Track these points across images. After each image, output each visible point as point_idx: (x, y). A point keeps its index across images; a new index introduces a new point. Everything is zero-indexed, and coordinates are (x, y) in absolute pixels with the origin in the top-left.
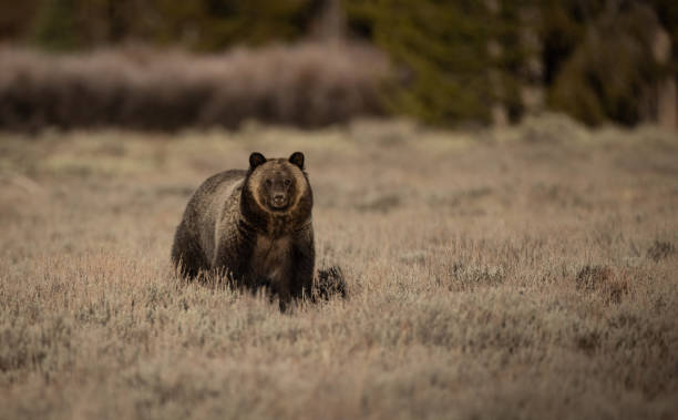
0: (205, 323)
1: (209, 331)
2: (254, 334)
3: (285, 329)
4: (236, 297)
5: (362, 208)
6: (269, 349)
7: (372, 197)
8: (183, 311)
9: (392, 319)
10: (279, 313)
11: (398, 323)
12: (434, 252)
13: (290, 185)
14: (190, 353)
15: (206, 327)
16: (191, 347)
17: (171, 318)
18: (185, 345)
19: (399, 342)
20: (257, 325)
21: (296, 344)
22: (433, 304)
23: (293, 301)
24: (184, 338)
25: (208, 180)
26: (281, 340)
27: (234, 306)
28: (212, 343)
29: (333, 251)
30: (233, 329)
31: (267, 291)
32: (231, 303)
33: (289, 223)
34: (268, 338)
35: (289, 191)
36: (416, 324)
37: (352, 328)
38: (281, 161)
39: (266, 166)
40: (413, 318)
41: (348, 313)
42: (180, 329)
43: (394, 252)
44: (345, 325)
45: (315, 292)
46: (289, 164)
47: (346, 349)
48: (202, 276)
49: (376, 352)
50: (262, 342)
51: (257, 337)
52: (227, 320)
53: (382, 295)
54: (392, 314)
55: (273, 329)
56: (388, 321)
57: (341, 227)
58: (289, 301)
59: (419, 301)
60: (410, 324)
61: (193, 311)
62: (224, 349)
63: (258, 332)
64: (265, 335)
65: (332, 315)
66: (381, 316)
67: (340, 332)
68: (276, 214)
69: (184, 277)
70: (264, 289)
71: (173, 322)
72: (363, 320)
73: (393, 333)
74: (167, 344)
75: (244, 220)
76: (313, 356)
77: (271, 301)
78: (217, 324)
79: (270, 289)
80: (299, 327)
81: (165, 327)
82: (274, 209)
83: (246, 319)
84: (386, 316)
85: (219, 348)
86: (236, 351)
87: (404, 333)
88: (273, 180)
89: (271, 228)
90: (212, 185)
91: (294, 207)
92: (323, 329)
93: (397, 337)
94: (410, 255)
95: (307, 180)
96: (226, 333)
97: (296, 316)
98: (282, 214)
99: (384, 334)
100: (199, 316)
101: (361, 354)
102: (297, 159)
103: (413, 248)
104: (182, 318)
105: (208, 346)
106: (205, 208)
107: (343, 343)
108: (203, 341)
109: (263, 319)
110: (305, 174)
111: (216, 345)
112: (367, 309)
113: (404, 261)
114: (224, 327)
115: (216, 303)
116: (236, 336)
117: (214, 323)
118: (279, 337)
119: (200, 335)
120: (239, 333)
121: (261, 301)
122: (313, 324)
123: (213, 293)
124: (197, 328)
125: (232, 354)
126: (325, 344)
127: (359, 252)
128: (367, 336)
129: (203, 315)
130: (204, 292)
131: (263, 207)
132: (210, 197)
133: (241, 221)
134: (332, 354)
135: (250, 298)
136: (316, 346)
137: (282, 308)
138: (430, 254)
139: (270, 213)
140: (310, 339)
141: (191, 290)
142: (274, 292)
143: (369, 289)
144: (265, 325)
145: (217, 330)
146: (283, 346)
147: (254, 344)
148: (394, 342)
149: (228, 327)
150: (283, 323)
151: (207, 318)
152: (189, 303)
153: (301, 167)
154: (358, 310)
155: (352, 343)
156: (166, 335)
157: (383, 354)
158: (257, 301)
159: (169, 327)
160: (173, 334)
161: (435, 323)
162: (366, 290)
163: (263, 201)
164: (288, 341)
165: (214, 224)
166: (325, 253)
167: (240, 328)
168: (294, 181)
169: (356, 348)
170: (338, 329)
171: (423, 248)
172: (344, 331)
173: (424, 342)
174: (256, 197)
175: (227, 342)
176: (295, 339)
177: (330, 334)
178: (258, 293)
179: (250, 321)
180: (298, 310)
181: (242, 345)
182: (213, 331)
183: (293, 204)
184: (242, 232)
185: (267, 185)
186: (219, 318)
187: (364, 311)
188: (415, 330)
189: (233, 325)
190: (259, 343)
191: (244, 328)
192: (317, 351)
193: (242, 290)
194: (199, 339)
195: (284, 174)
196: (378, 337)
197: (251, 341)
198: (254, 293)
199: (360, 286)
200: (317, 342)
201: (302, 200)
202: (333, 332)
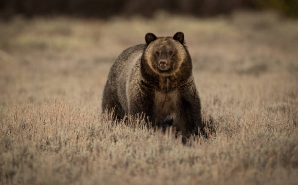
0: (129, 152)
1: (132, 157)
2: (164, 159)
3: (186, 156)
4: (151, 134)
5: (241, 73)
6: (174, 170)
7: (248, 65)
8: (113, 143)
9: (262, 150)
10: (181, 145)
11: (266, 153)
12: (292, 103)
13: (173, 55)
14: (118, 172)
15: (129, 154)
16: (119, 168)
17: (104, 148)
18: (115, 167)
19: (267, 165)
20: (166, 153)
21: (194, 166)
22: (291, 139)
23: (192, 137)
24: (114, 162)
25: (124, 52)
26: (183, 164)
27: (149, 140)
28: (134, 165)
29: (220, 102)
30: (148, 156)
31: (173, 130)
32: (148, 138)
33: (174, 81)
34: (174, 162)
35: (172, 59)
36: (279, 153)
37: (234, 155)
38: (167, 38)
39: (157, 42)
40: (277, 149)
41: (231, 145)
42: (111, 155)
43: (263, 103)
44: (229, 153)
45: (207, 130)
46: (173, 41)
47: (230, 170)
48: (127, 119)
49: (251, 172)
50: (170, 165)
51: (166, 161)
52: (145, 150)
53: (255, 133)
54: (261, 147)
55: (177, 156)
56: (259, 151)
57: (226, 86)
58: (188, 137)
59: (281, 137)
60: (275, 153)
61: (120, 143)
62: (142, 170)
63: (166, 158)
64: (172, 160)
65: (220, 146)
66: (255, 148)
67: (225, 158)
68: (164, 75)
69: (114, 120)
70: (171, 129)
71: (106, 150)
72: (241, 151)
73: (262, 160)
74: (102, 166)
75: (144, 80)
76: (206, 175)
77: (176, 137)
78: (137, 152)
79: (175, 128)
80: (196, 155)
81: (101, 154)
82: (161, 71)
83: (158, 149)
84: (258, 147)
85: (139, 169)
86: (151, 171)
87: (271, 159)
88: (160, 52)
89: (162, 85)
90: (125, 56)
91: (178, 70)
92: (213, 156)
93: (266, 162)
94: (275, 105)
95: (187, 51)
96: (144, 159)
97: (194, 147)
98: (167, 75)
99: (256, 161)
100: (125, 146)
101: (240, 174)
102: (179, 37)
103: (277, 100)
104: (112, 148)
105: (131, 167)
106: (120, 71)
107: (227, 166)
108: (127, 164)
109: (170, 149)
110: (185, 47)
111: (136, 167)
112: (244, 142)
113: (270, 109)
114: (142, 154)
115: (137, 138)
116: (151, 161)
117: (135, 152)
118: (181, 161)
119: (125, 160)
120: (153, 159)
121: (169, 136)
122: (206, 153)
123: (134, 131)
124: (123, 155)
125: (148, 174)
126: (214, 167)
127: (239, 103)
128: (244, 161)
129: (127, 146)
130: (128, 130)
131: (154, 70)
132: (124, 64)
133: (142, 81)
134: (219, 173)
135: (161, 135)
136: (208, 168)
137: (184, 142)
138: (289, 105)
139: (159, 74)
140: (203, 163)
141: (119, 129)
142: (178, 130)
143: (245, 129)
144: (172, 153)
145: (137, 157)
146: (185, 168)
147: (164, 166)
148: (264, 166)
149: (145, 155)
150: (185, 152)
151: (130, 148)
152: (118, 138)
153: (182, 42)
154: (237, 143)
155: (234, 166)
156: (101, 160)
157: (256, 174)
158: (166, 136)
159: (103, 154)
160: (106, 159)
161: (292, 152)
162: (243, 130)
163: (154, 66)
164: (188, 165)
165: (125, 83)
166: (214, 104)
167: (154, 155)
168: (176, 52)
169: (237, 169)
170: (223, 156)
171: (284, 100)
172: (228, 158)
173: (285, 166)
174: (150, 63)
175: (145, 165)
176: (193, 163)
177: (218, 160)
178: (167, 131)
179: (161, 150)
180: (195, 143)
181: (155, 167)
182: (134, 157)
183: (176, 68)
184: (143, 89)
185: (156, 55)
186: (139, 148)
187: (243, 144)
188: (278, 158)
189: (148, 153)
190: (167, 166)
191: (156, 155)
192: (209, 171)
193: (155, 129)
194: (124, 163)
195: (168, 47)
196: (252, 162)
197: (162, 164)
198: (164, 131)
199: (239, 126)
200: (209, 165)
201: (183, 64)
202: (220, 158)
